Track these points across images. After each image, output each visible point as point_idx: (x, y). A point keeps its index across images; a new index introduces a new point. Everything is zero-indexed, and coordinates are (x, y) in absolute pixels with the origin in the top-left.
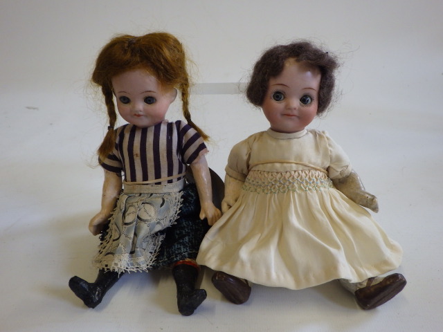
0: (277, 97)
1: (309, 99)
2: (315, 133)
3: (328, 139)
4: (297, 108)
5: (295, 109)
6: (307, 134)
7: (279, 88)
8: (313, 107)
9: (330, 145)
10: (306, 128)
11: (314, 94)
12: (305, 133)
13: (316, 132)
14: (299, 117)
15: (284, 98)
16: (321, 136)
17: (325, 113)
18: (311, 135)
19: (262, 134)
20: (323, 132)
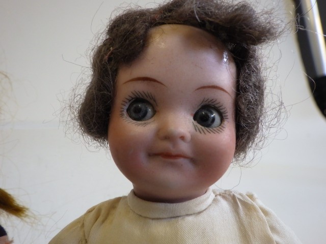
0: (138, 111)
1: (214, 114)
2: (233, 200)
3: (266, 213)
4: (188, 136)
5: (183, 138)
6: (215, 200)
7: (141, 88)
8: (226, 135)
9: (273, 229)
10: (212, 187)
11: (227, 101)
12: (210, 200)
13: (234, 197)
14: (193, 161)
15: (155, 112)
16: (248, 207)
17: (250, 153)
18: (224, 205)
19: (114, 204)
20: (251, 196)
